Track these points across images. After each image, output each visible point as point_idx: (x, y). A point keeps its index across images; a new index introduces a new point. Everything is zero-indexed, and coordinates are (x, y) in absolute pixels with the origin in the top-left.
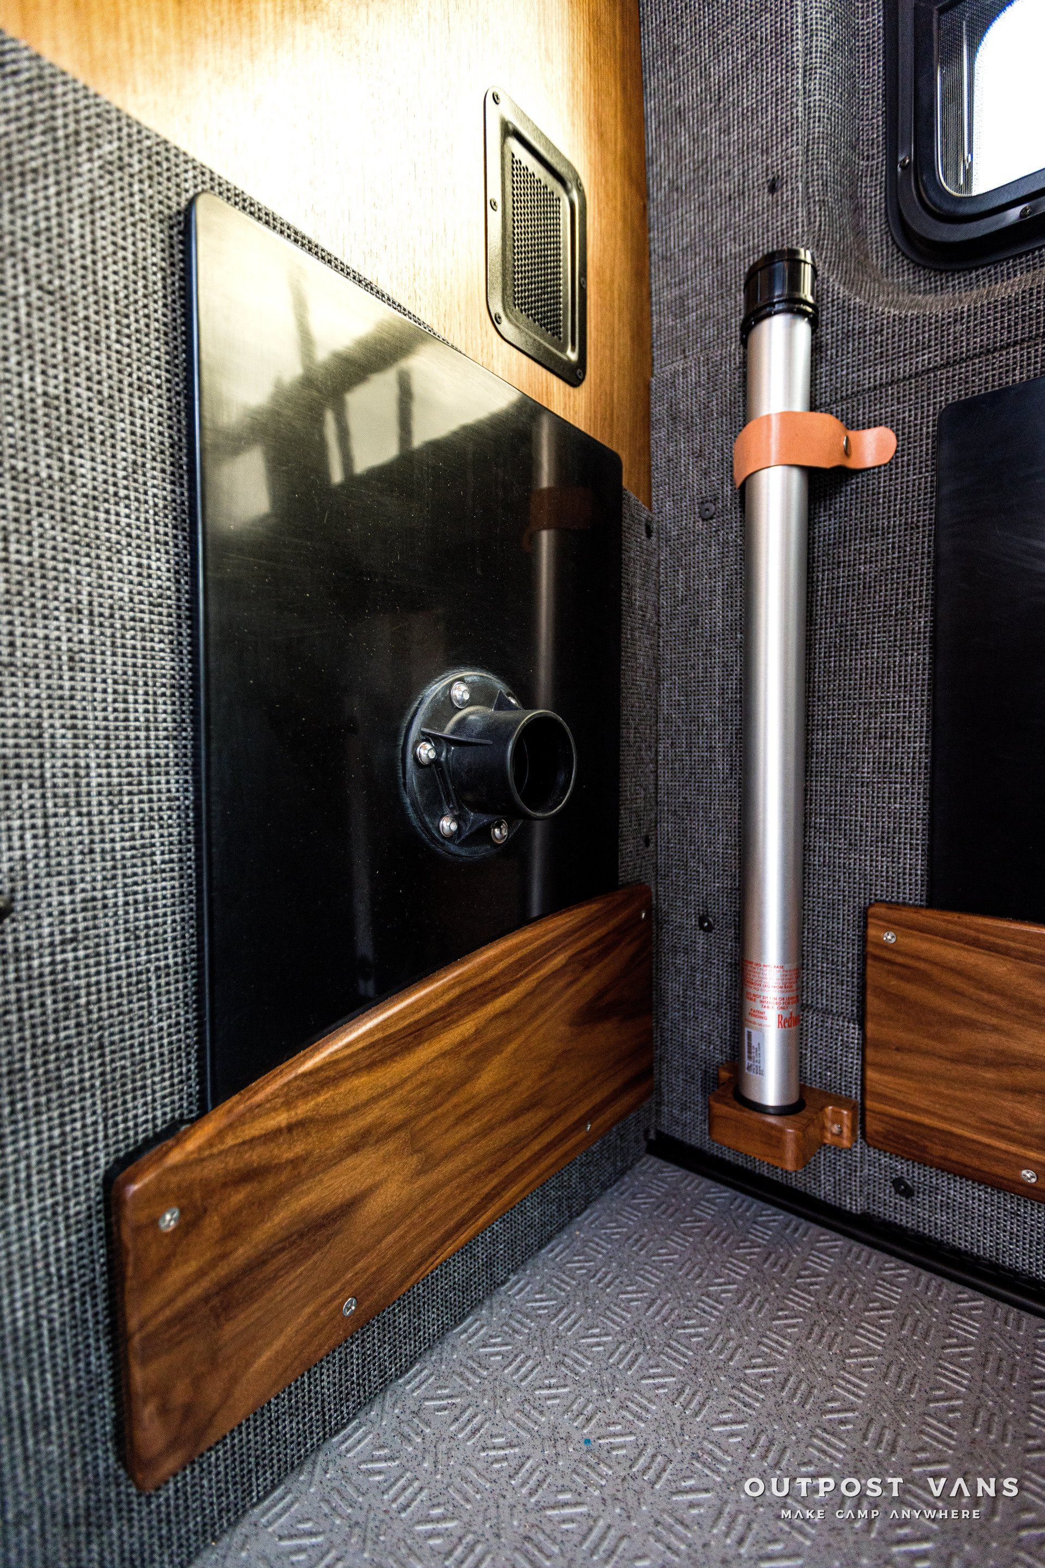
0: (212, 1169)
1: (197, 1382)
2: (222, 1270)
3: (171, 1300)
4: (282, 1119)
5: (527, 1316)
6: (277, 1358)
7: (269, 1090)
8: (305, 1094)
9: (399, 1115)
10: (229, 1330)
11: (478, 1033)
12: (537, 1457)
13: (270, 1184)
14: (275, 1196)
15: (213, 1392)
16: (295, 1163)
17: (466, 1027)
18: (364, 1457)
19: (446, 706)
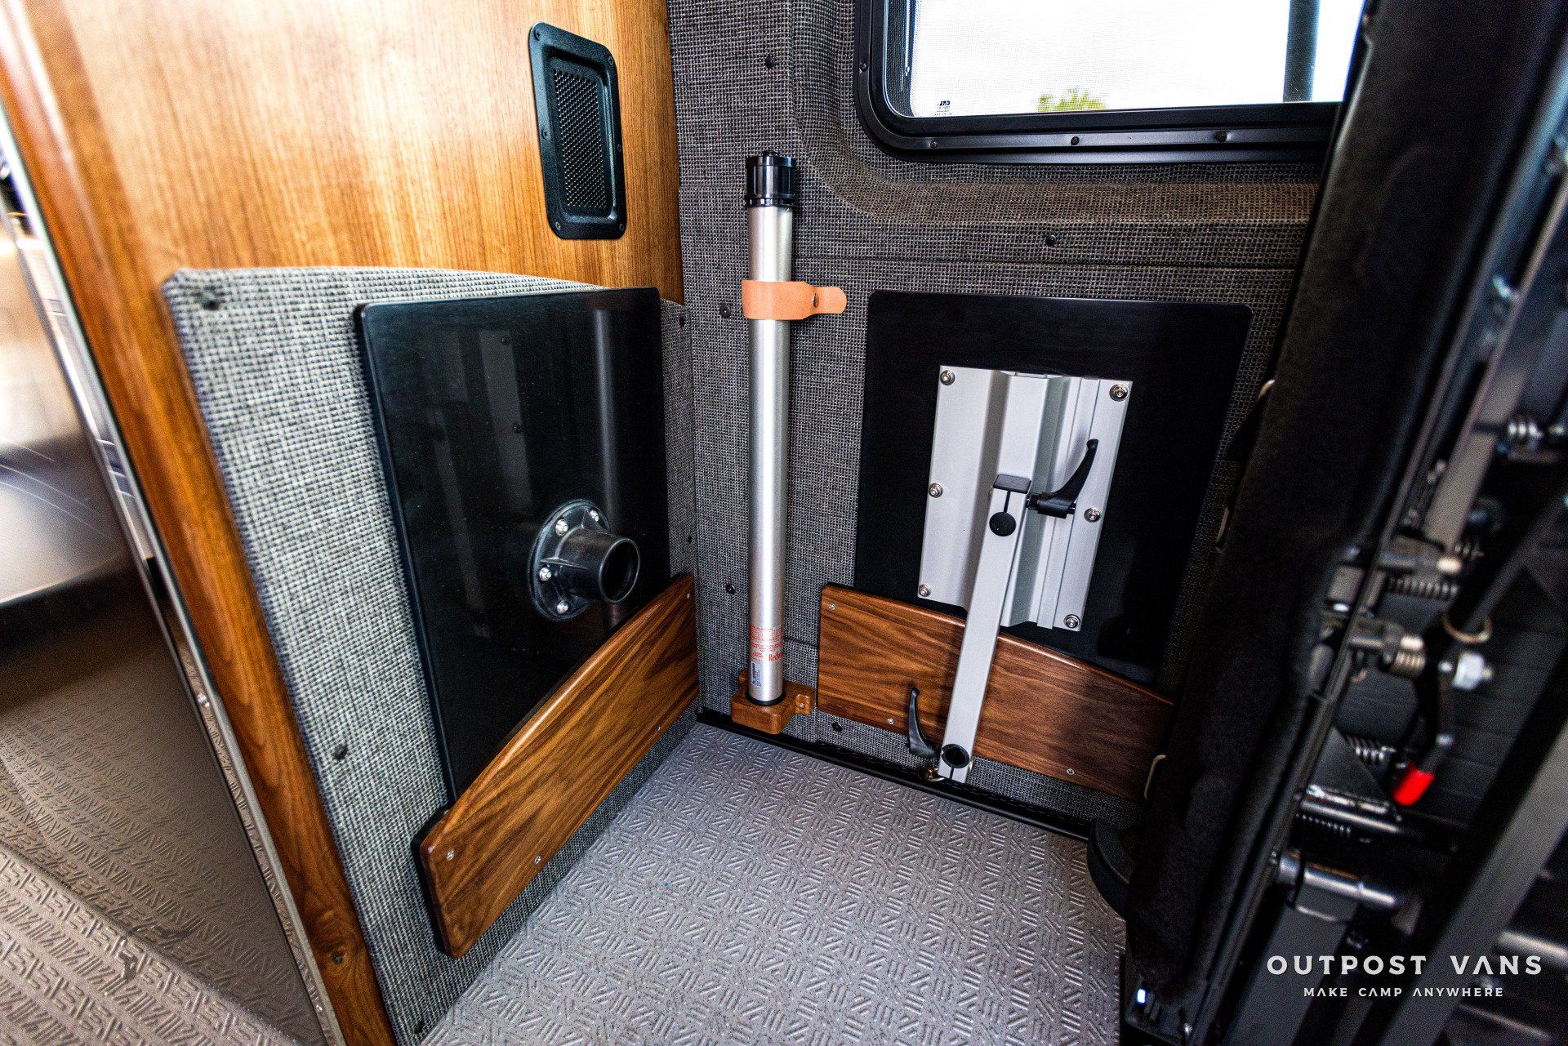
0: (466, 827)
1: (473, 913)
2: (477, 867)
3: (457, 886)
4: (494, 793)
5: (630, 833)
6: (507, 892)
7: (485, 782)
8: (504, 778)
9: (552, 768)
10: (485, 888)
11: (591, 709)
12: (642, 896)
13: (493, 823)
14: (495, 828)
15: (481, 913)
16: (503, 810)
17: (585, 708)
18: (552, 917)
19: (555, 538)
